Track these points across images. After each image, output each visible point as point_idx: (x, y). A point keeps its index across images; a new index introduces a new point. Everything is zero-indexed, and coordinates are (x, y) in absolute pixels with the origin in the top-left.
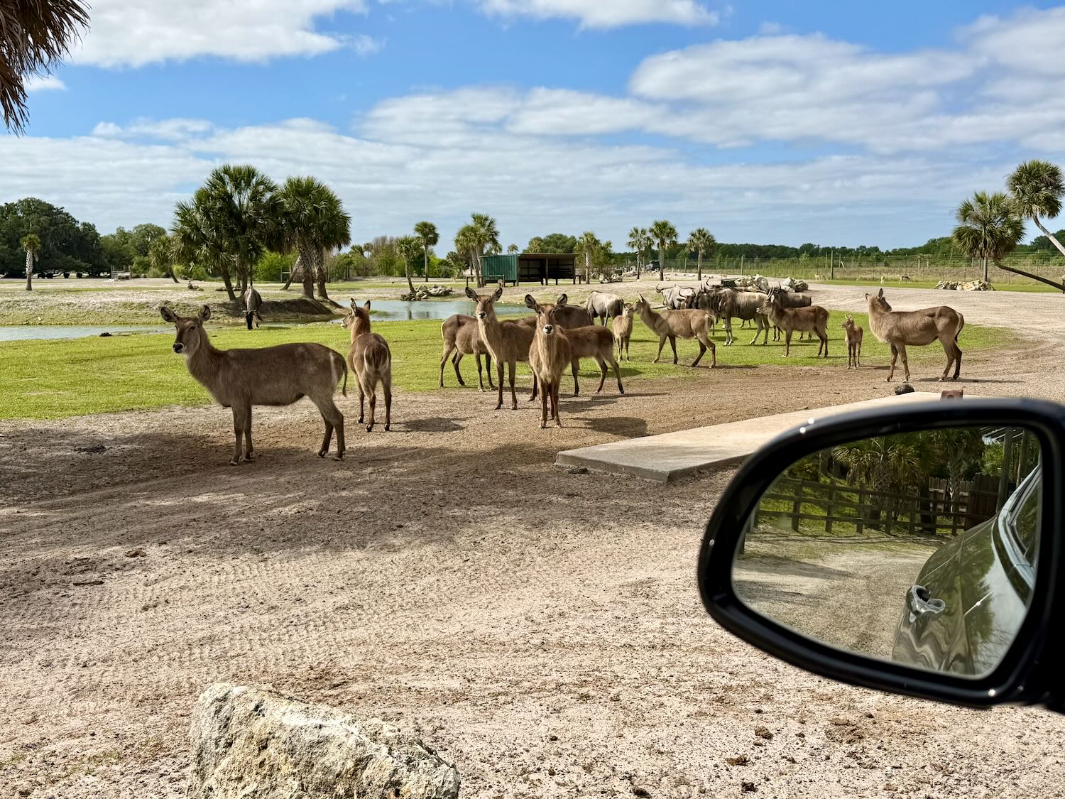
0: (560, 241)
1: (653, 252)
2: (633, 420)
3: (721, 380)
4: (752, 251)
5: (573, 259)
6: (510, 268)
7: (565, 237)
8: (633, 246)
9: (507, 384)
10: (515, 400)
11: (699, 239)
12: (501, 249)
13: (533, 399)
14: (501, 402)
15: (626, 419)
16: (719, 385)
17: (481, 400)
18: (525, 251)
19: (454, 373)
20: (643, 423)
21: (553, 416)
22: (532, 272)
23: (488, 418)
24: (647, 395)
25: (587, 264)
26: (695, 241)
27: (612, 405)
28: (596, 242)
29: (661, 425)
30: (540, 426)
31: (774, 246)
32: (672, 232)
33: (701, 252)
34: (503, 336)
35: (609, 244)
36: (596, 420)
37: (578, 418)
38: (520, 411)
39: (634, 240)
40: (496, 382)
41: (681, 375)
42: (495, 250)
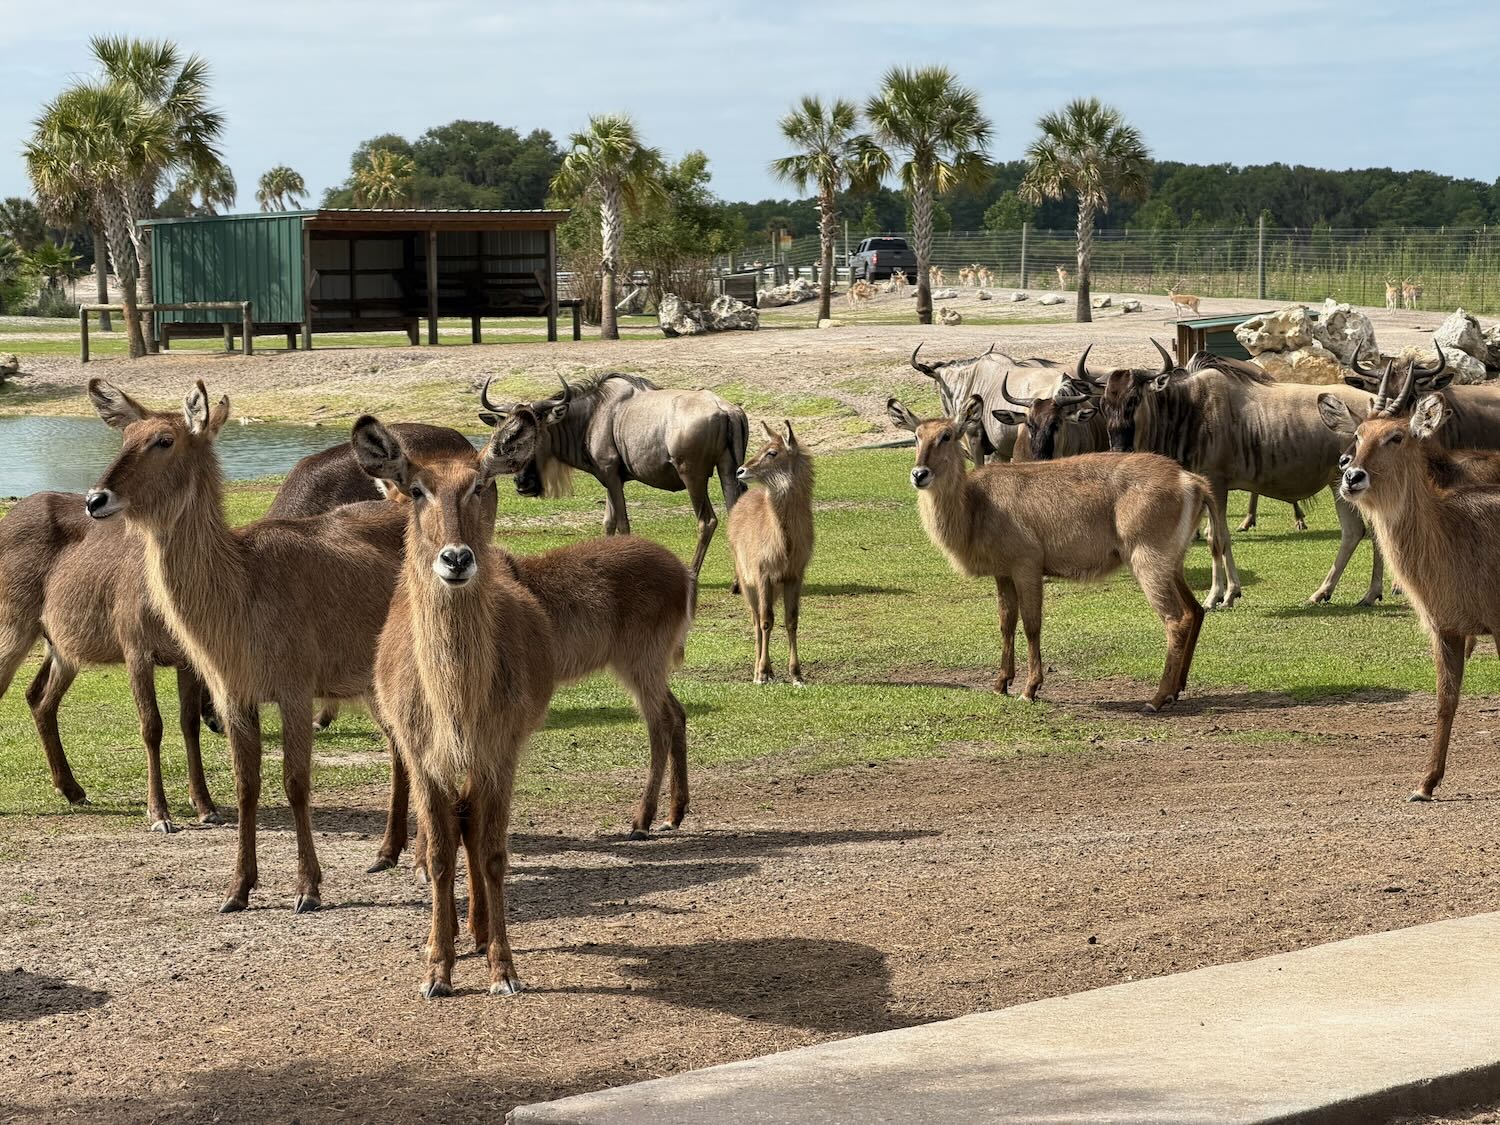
0: (488, 153)
1: (885, 199)
2: (833, 949)
3: (1197, 764)
4: (1296, 195)
5: (544, 230)
6: (273, 270)
7: (510, 135)
8: (801, 176)
9: (274, 795)
10: (311, 872)
11: (1076, 146)
12: (228, 189)
13: (389, 860)
14: (249, 876)
15: (803, 945)
16: (1189, 788)
17: (160, 867)
18: (333, 195)
19: (36, 748)
20: (871, 964)
21: (482, 940)
22: (369, 288)
23: (194, 951)
24: (882, 836)
25: (607, 254)
26: (1062, 153)
27: (734, 885)
28: (644, 160)
29: (952, 973)
30: (424, 987)
31: (1387, 175)
32: (962, 118)
33: (1088, 200)
34: (254, 592)
35: (696, 166)
36: (668, 953)
37: (590, 948)
38: (332, 917)
39: (804, 151)
40: (225, 786)
41: (1026, 743)
42: (207, 191)
